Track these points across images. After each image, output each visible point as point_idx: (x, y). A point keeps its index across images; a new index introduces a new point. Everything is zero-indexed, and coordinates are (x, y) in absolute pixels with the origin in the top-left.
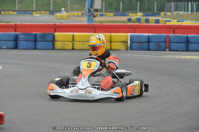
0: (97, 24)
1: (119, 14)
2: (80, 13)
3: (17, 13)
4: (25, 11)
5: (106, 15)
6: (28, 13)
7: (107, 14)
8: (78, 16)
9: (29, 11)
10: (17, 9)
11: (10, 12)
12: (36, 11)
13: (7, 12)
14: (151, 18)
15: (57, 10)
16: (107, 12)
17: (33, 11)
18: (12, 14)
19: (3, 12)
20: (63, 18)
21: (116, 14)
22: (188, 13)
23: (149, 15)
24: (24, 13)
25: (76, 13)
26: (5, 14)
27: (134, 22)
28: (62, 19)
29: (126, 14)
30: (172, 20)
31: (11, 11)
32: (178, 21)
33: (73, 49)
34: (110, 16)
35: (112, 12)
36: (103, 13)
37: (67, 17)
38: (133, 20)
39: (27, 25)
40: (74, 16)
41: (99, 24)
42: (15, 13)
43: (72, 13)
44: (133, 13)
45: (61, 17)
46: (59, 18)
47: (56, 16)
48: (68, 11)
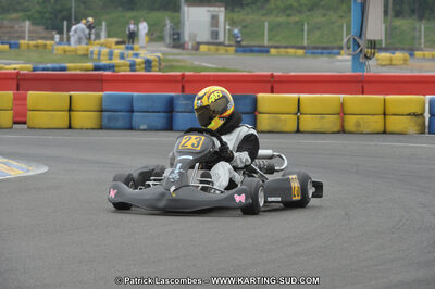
3: (305, 53)
4: (324, 48)
6: (330, 53)
9: (333, 48)
10: (305, 43)
11: (291, 51)
13: (282, 50)
15: (397, 45)
17: (341, 48)
18: (295, 56)
19: (273, 51)
20: (394, 62)
24: (322, 53)
26: (279, 55)
28: (391, 65)
31: (293, 47)
37: (402, 62)
42: (301, 52)
43: (428, 54)
45: (388, 62)
46: (384, 63)
47: (378, 59)
48: (422, 50)
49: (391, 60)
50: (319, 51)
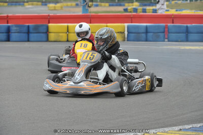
0: (92, 14)
1: (115, 4)
2: (74, 4)
3: (8, 5)
4: (16, 2)
5: (101, 6)
6: (19, 5)
7: (103, 4)
8: (72, 7)
9: (20, 2)
10: (8, 0)
11: (1, 4)
12: (27, 2)
14: (148, 8)
16: (102, 2)
17: (24, 2)
18: (3, 6)
20: (56, 8)
21: (111, 4)
22: (186, 2)
23: (146, 5)
24: (16, 5)
25: (69, 4)
27: (131, 12)
28: (55, 10)
29: (122, 4)
30: (170, 10)
31: (2, 2)
32: (176, 11)
33: (68, 41)
34: (105, 6)
35: (107, 2)
36: (98, 3)
37: (60, 8)
38: (129, 11)
39: (20, 16)
40: (67, 6)
41: (94, 14)
42: (6, 4)
44: (129, 3)
46: (52, 9)
47: (49, 7)
48: (61, 2)
49: (55, 7)
50: (14, 4)
